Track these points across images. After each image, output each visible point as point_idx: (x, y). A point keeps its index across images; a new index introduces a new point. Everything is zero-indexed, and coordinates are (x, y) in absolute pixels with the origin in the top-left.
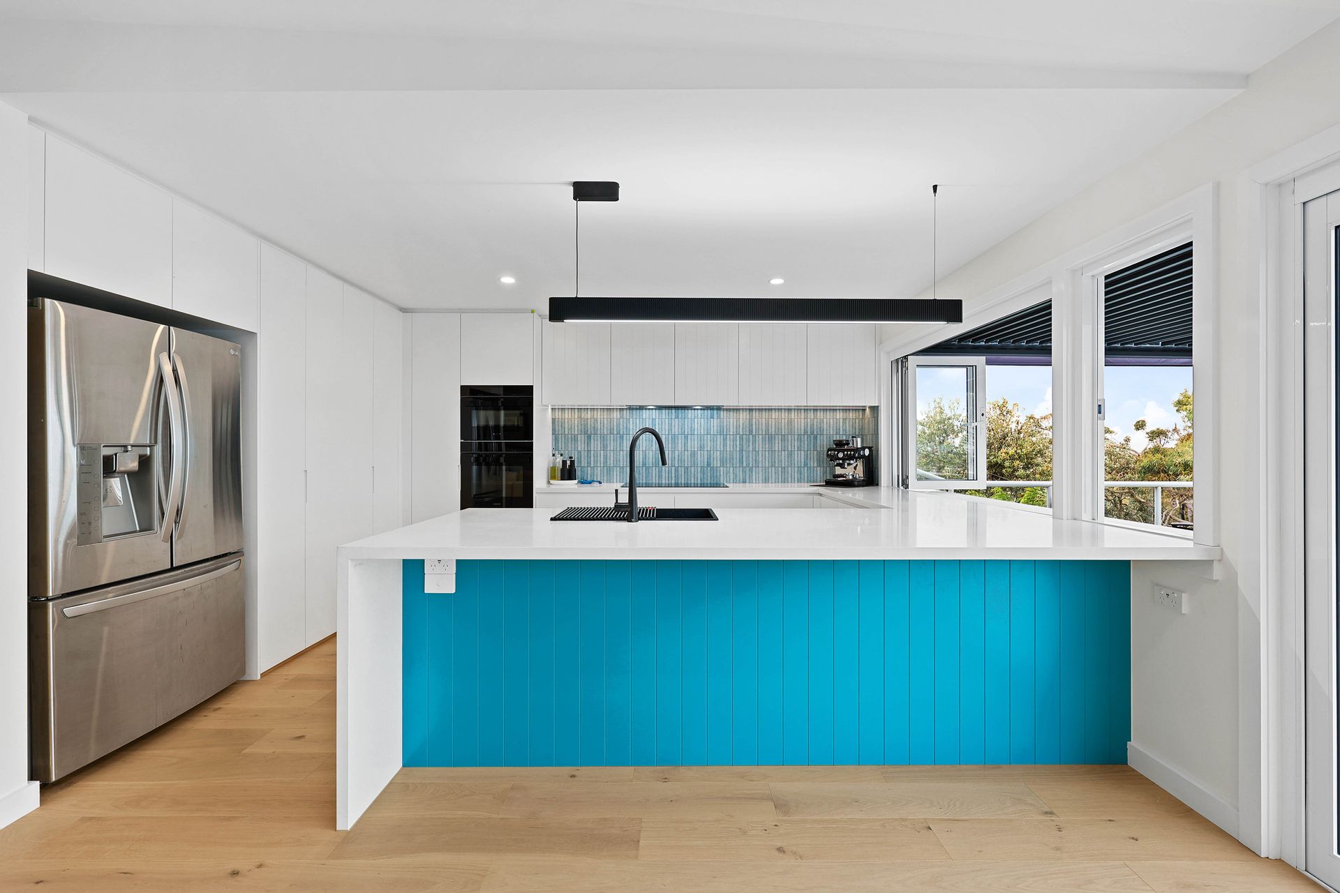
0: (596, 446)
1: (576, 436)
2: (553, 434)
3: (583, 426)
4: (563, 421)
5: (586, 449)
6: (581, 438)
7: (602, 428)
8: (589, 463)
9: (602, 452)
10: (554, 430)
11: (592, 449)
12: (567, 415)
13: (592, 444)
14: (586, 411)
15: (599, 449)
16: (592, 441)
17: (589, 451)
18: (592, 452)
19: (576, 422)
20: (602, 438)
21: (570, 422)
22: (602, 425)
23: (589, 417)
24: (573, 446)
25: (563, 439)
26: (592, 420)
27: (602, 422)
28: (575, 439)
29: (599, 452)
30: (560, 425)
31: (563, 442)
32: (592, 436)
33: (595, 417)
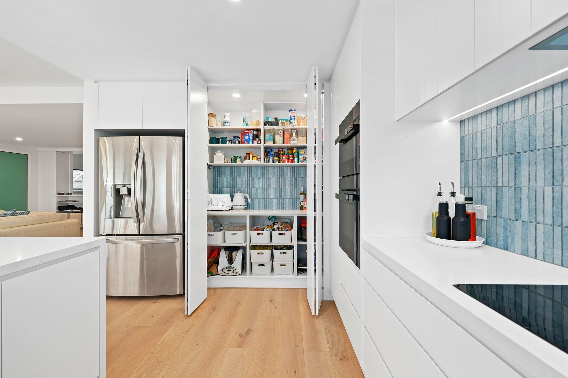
0: (533, 175)
1: (494, 160)
2: (462, 161)
3: (506, 138)
4: (475, 136)
5: (512, 184)
6: (503, 162)
7: (549, 133)
8: (518, 213)
9: (549, 190)
10: (462, 154)
11: (525, 182)
12: (480, 124)
13: (525, 173)
14: (512, 107)
15: (541, 183)
16: (525, 166)
17: (518, 188)
18: (525, 190)
19: (494, 134)
20: (549, 158)
21: (484, 136)
22: (549, 125)
23: (518, 116)
24: (489, 179)
25: (475, 168)
26: (525, 122)
27: (549, 118)
28: (493, 166)
29: (540, 191)
30: (470, 145)
31: (475, 172)
32: (525, 155)
33: (532, 111)
